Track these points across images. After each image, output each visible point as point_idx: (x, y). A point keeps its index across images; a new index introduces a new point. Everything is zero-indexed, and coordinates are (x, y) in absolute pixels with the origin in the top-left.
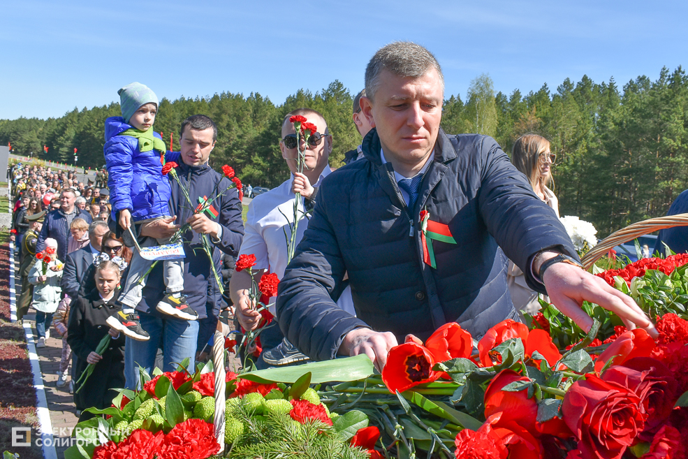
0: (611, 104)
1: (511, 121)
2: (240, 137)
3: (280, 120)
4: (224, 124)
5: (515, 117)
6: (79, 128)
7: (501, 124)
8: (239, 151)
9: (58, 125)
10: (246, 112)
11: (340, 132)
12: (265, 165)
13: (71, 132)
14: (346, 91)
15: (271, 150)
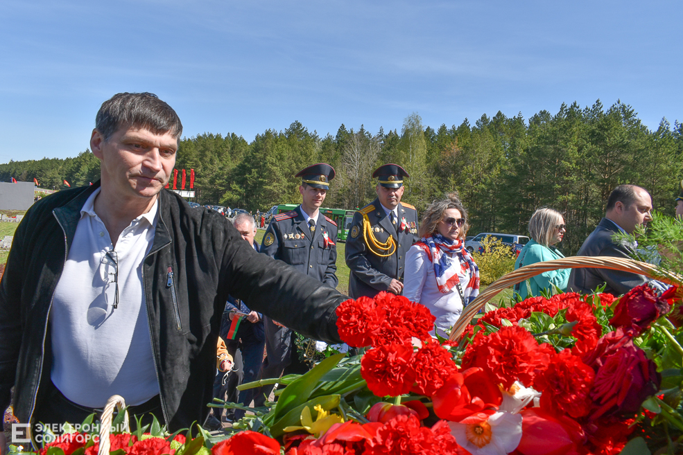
0: (519, 134)
1: (438, 150)
2: (221, 169)
3: (252, 154)
4: (207, 159)
5: (441, 147)
6: (91, 165)
7: (429, 152)
8: (221, 181)
9: (74, 163)
10: (225, 149)
11: (301, 163)
12: (242, 191)
13: (85, 169)
14: (305, 129)
15: (246, 179)
